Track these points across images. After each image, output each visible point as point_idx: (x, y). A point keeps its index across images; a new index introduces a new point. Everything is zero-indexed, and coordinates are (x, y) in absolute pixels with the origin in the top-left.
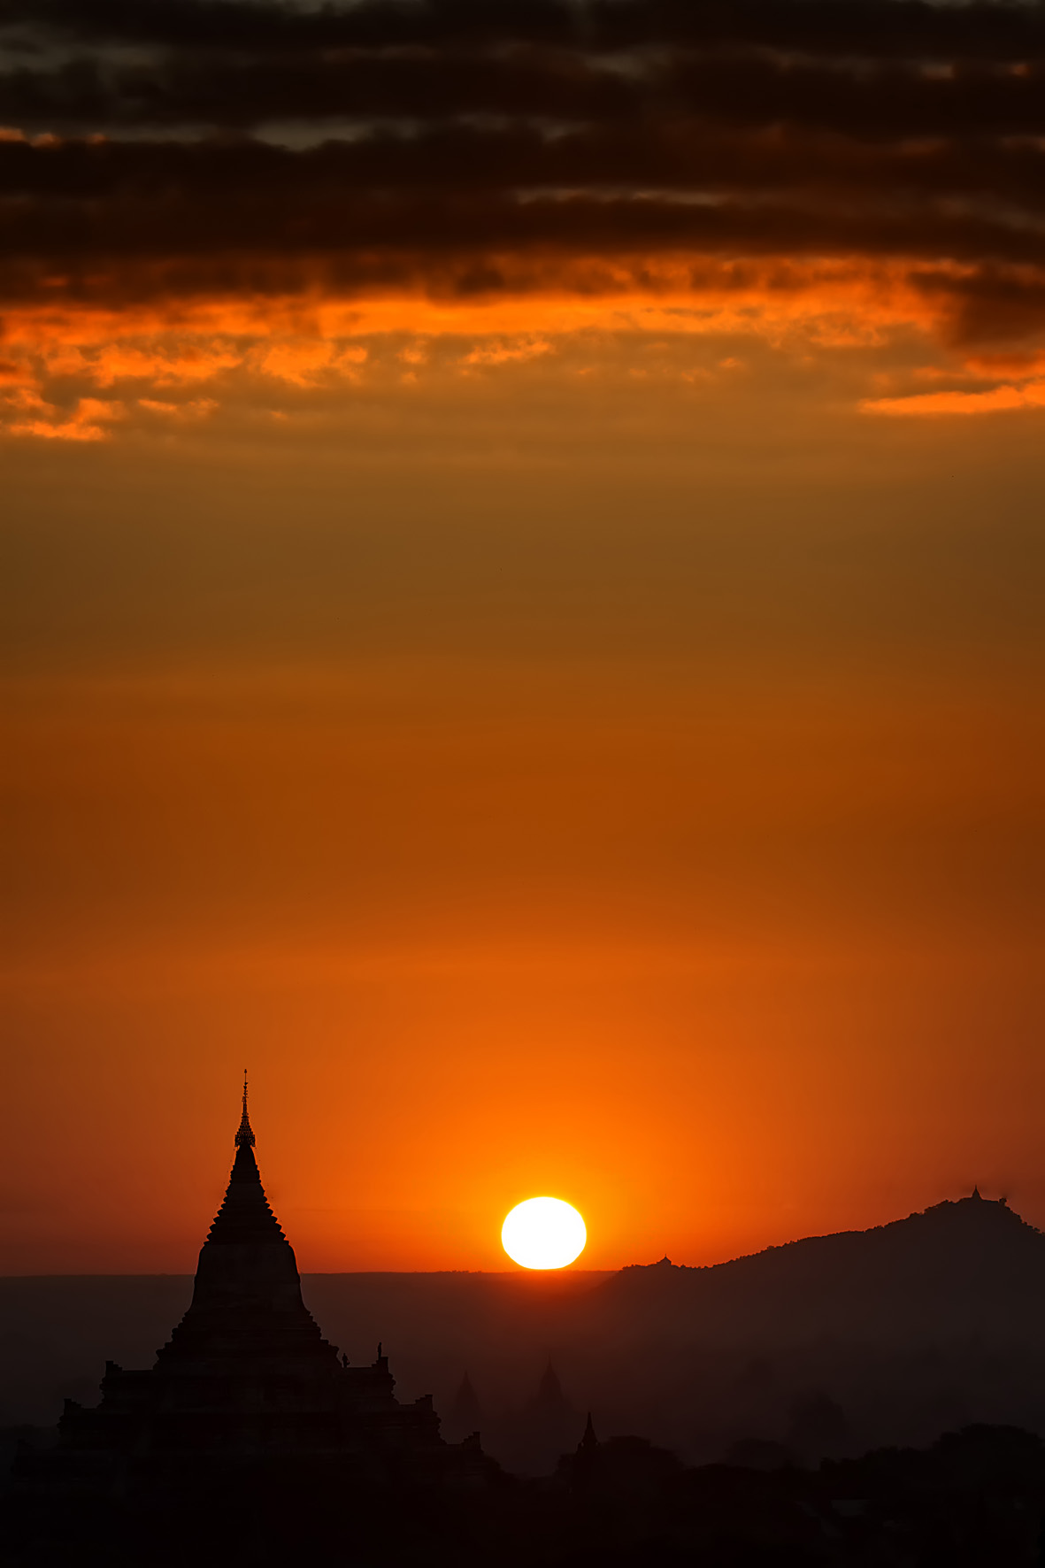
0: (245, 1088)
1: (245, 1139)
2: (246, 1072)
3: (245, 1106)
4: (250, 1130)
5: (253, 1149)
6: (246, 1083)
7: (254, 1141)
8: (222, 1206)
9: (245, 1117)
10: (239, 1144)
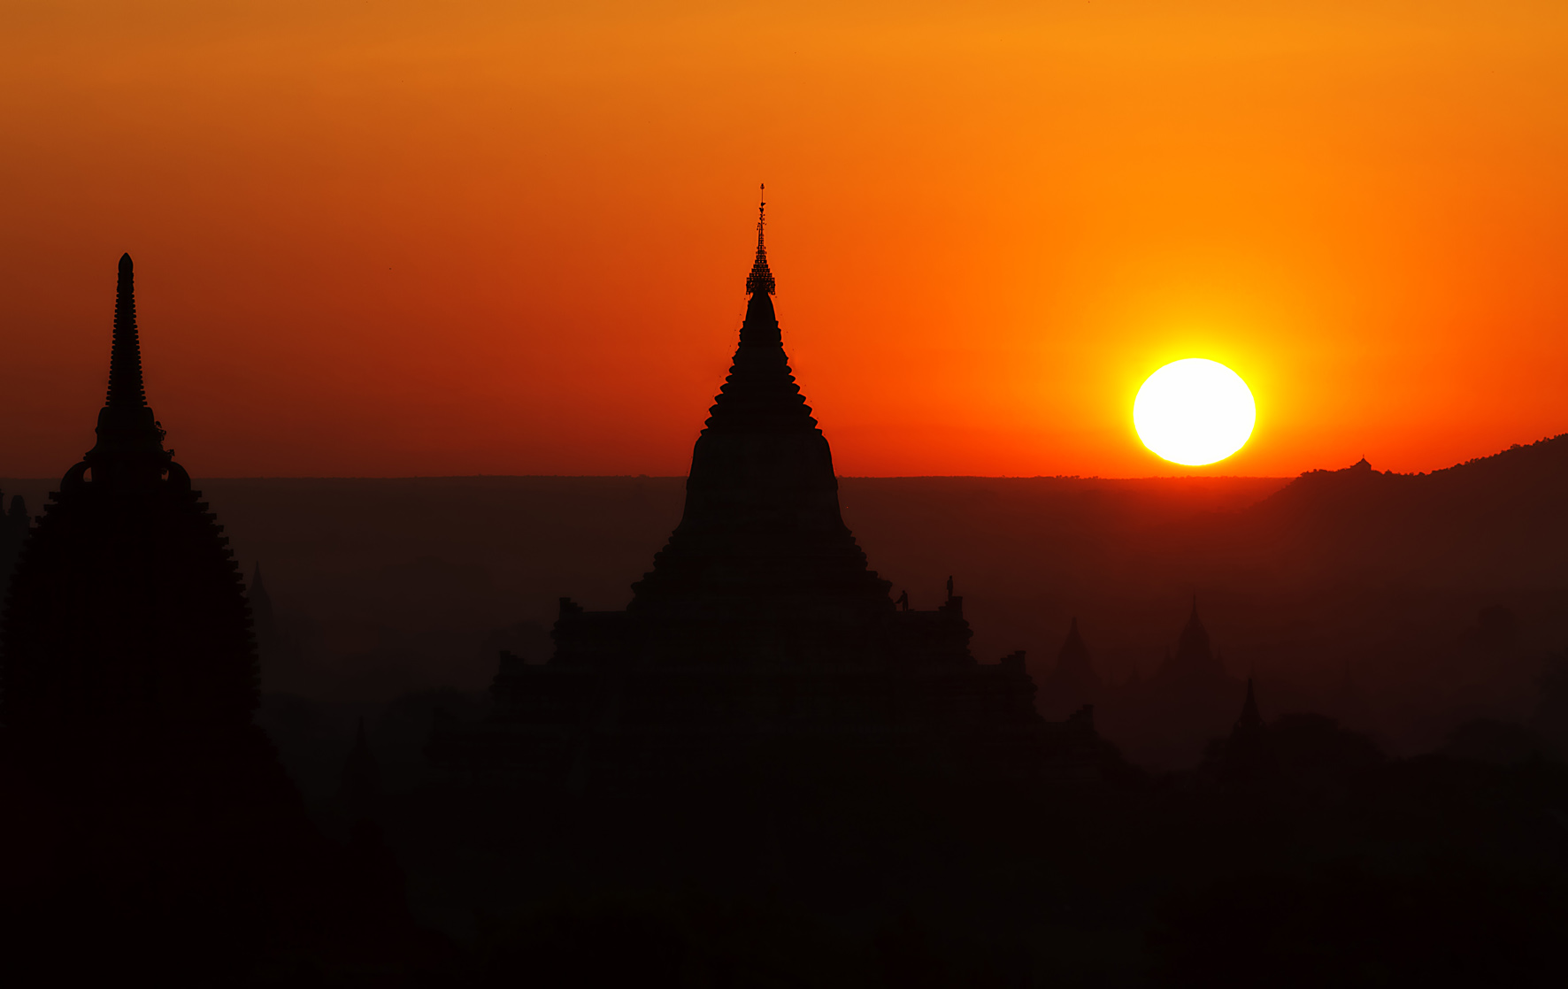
0: (762, 210)
1: (761, 283)
2: (762, 187)
3: (761, 235)
4: (769, 270)
5: (772, 297)
6: (763, 204)
7: (774, 288)
8: (727, 379)
9: (761, 253)
10: (752, 291)
